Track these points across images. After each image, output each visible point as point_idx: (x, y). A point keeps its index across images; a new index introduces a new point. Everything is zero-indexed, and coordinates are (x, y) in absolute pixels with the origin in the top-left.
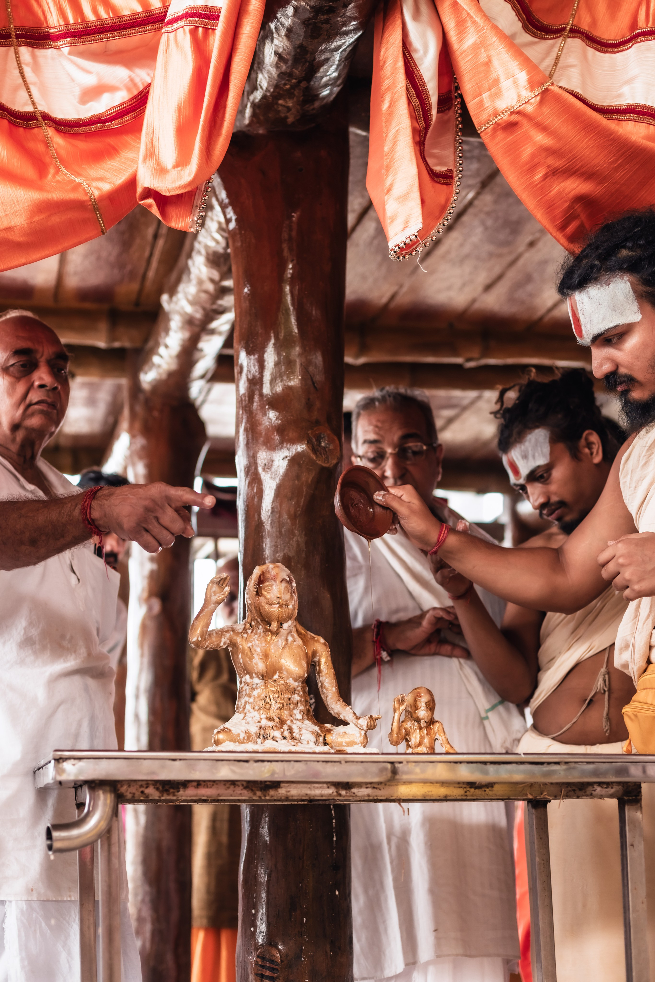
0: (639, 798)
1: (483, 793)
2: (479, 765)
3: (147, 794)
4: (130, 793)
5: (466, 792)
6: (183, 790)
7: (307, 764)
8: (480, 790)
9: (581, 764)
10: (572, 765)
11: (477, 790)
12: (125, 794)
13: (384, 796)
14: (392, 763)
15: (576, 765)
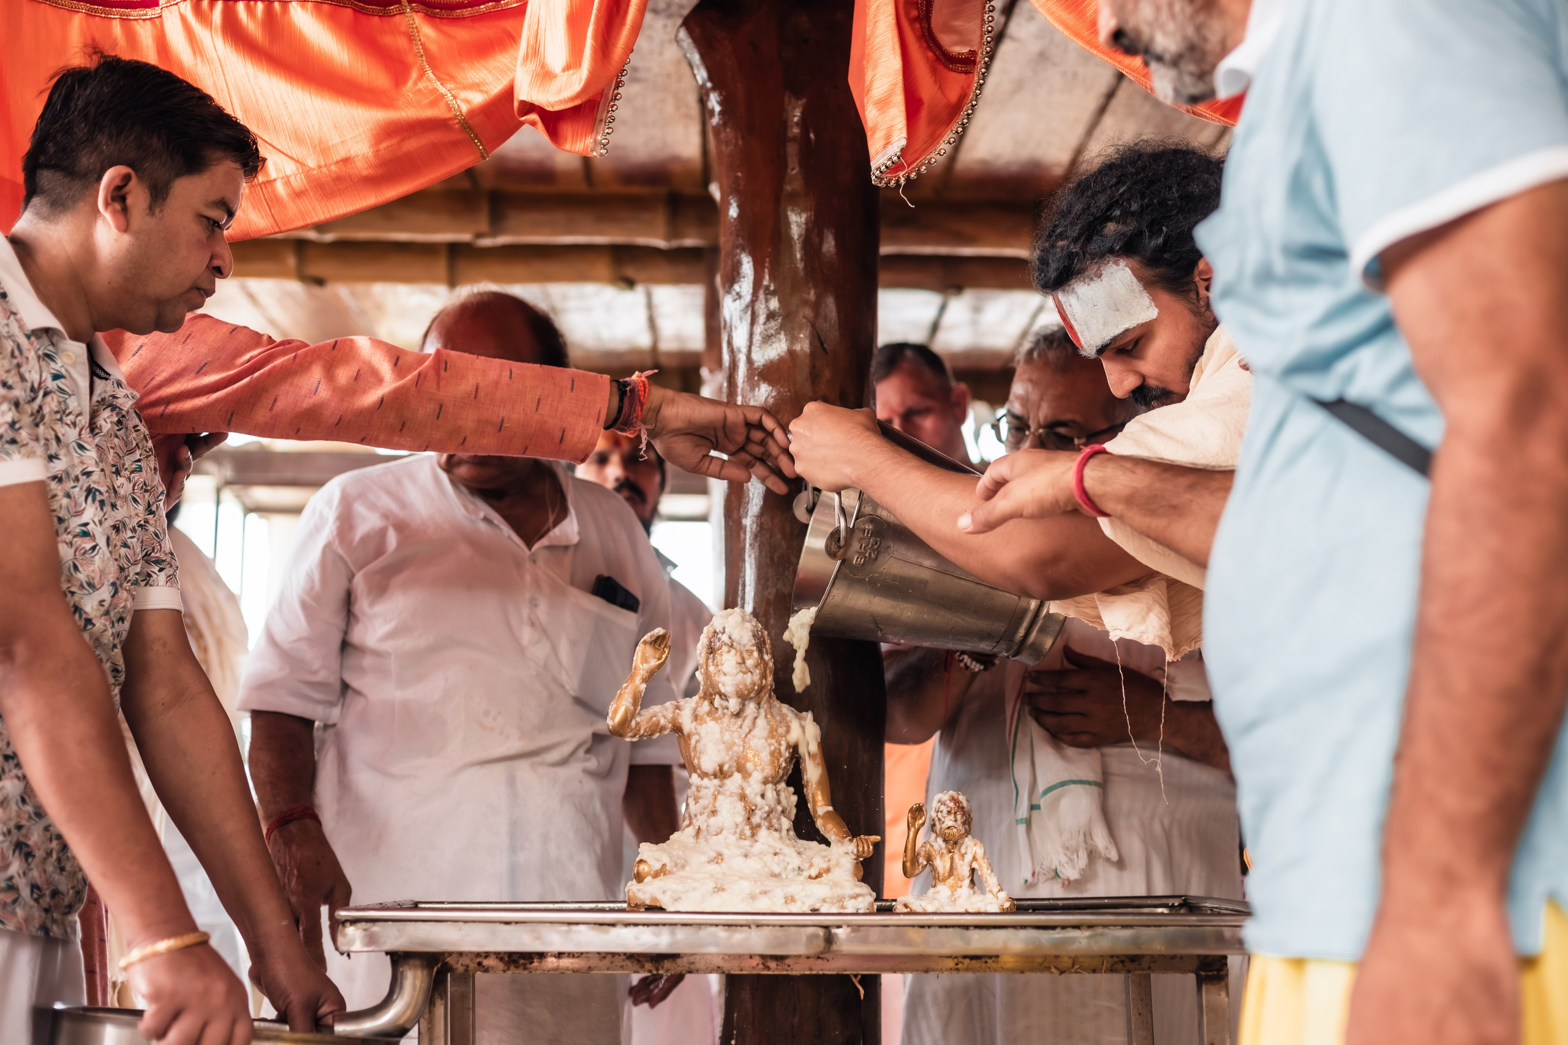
0: (1222, 973)
1: (983, 965)
2: (957, 930)
3: (486, 967)
4: (462, 965)
5: (957, 964)
6: (539, 960)
7: (700, 928)
8: (979, 961)
9: (1112, 928)
10: (1100, 930)
11: (973, 961)
12: (455, 966)
13: (834, 970)
14: (827, 927)
15: (1106, 931)
